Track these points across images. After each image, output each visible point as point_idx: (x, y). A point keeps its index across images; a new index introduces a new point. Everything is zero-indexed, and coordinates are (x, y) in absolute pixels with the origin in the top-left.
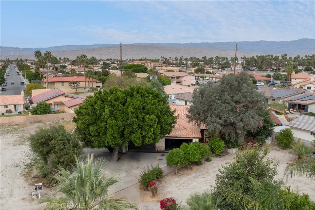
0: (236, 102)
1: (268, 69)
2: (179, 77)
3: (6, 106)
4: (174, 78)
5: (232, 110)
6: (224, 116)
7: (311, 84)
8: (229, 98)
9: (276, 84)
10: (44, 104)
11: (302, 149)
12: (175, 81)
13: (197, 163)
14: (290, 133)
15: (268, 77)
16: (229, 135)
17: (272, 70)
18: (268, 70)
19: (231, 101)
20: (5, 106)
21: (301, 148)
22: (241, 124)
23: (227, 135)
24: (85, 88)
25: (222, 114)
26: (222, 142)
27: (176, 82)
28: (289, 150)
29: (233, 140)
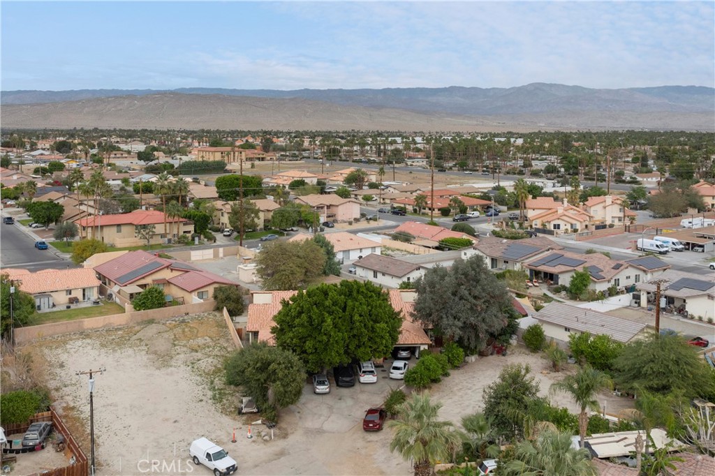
0: (475, 297)
1: (478, 168)
2: (330, 205)
3: (69, 292)
4: (322, 208)
5: (471, 309)
6: (463, 316)
7: (558, 219)
8: (466, 293)
9: (500, 212)
10: (156, 291)
11: (557, 353)
12: (324, 213)
13: (436, 381)
14: (541, 330)
15: (483, 199)
16: (469, 339)
17: (485, 169)
18: (478, 170)
19: (469, 297)
20: (67, 291)
21: (555, 352)
22: (484, 327)
23: (466, 340)
24: (163, 236)
25: (460, 315)
26: (461, 350)
27: (326, 215)
28: (540, 354)
29: (472, 346)
